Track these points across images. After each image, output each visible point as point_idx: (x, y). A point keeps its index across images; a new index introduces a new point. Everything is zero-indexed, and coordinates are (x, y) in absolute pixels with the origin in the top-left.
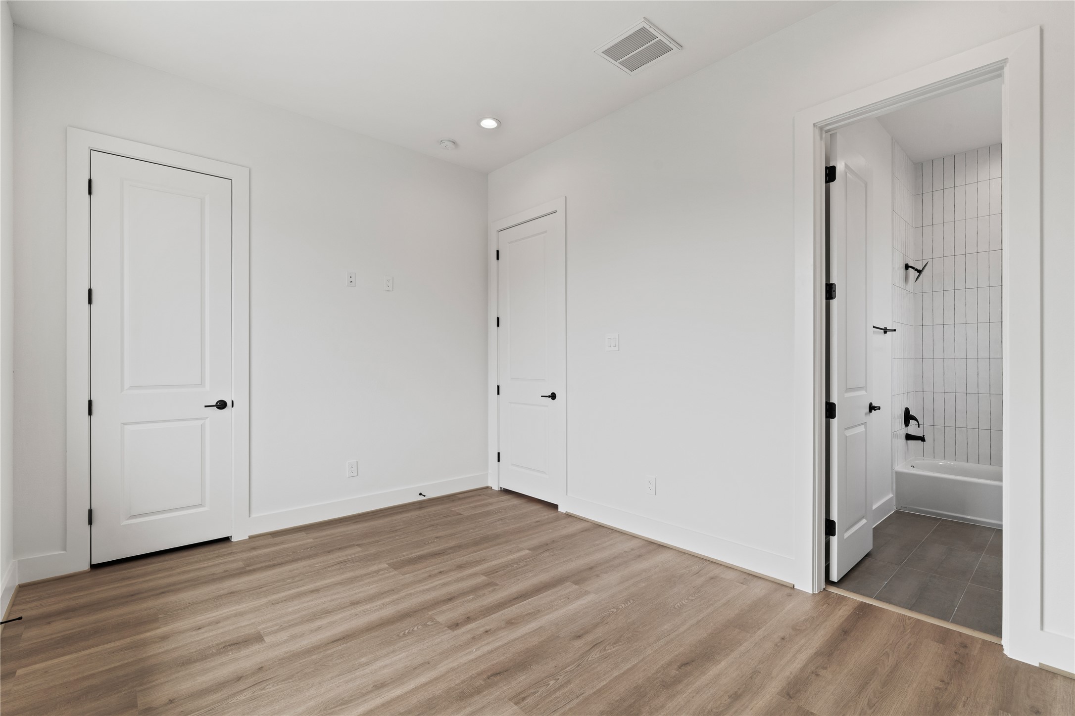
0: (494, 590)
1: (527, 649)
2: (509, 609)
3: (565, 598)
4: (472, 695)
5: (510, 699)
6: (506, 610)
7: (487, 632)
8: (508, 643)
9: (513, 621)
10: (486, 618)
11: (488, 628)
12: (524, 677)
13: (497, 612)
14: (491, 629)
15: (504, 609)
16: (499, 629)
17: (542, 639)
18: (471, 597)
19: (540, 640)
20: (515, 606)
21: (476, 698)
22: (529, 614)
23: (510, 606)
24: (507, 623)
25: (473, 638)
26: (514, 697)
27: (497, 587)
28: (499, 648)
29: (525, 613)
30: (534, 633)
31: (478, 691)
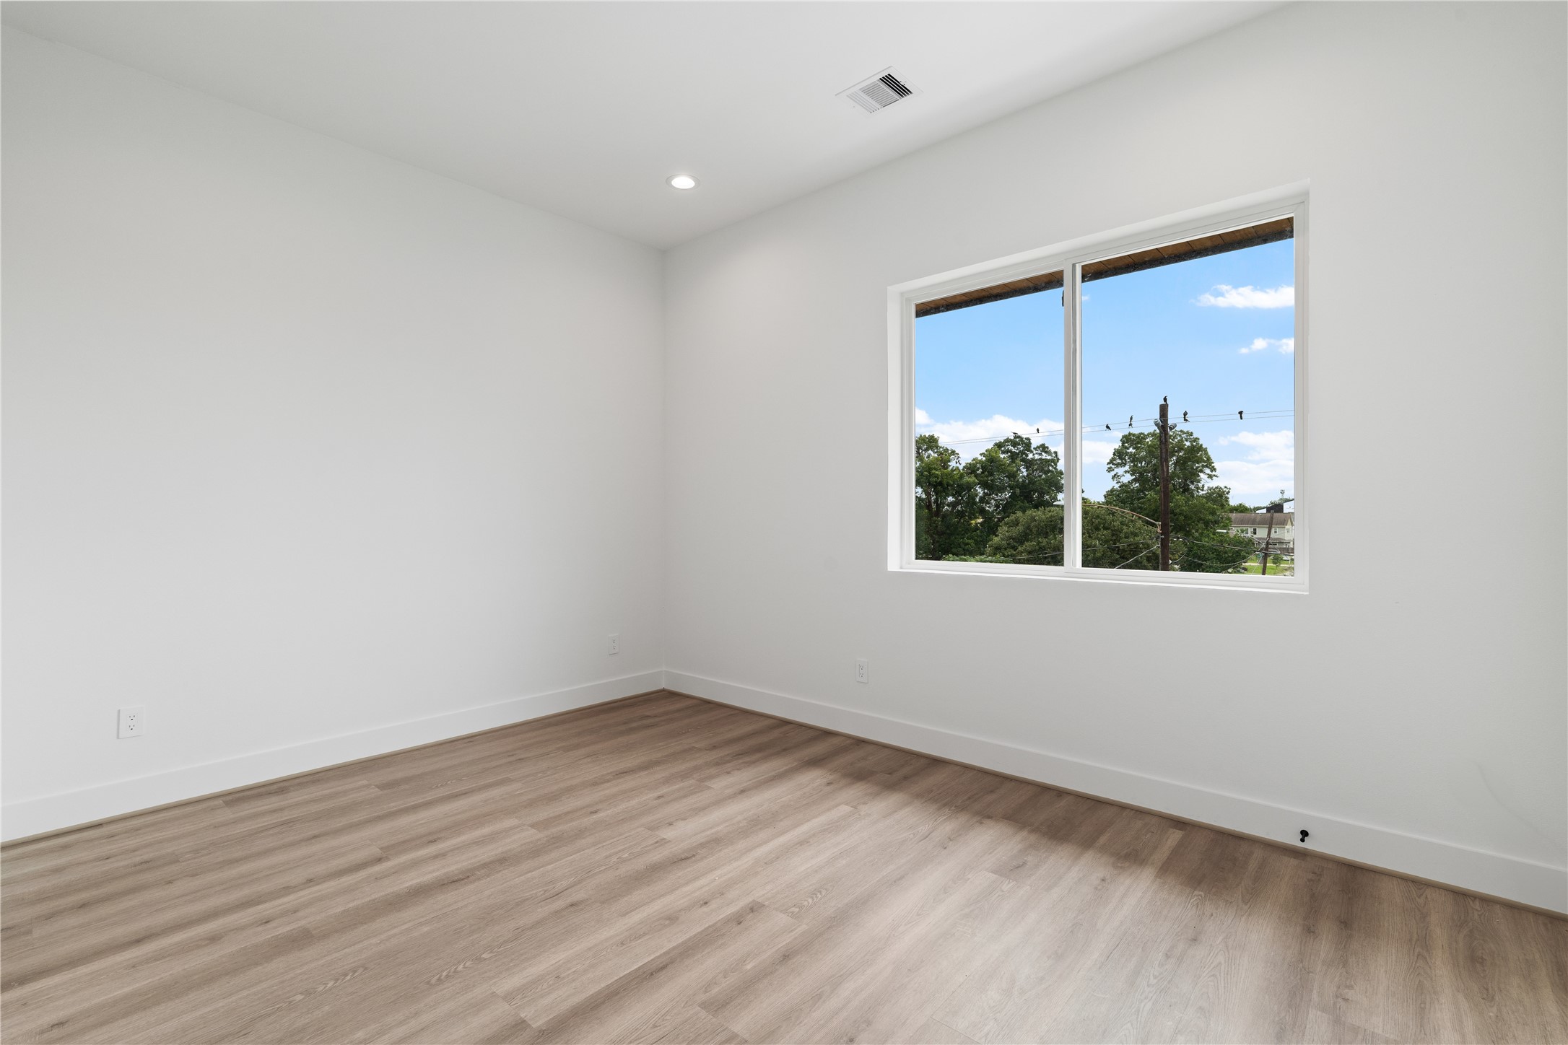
0: (707, 988)
1: (649, 885)
2: (675, 944)
3: (564, 978)
4: (708, 842)
5: (670, 841)
6: (680, 941)
7: (706, 903)
8: (674, 890)
9: (667, 922)
10: (710, 924)
11: (705, 909)
12: (654, 858)
13: (695, 936)
14: (701, 907)
15: (682, 944)
16: (689, 908)
17: (626, 899)
18: (749, 967)
19: (629, 896)
20: (664, 950)
21: (703, 840)
22: (640, 937)
23: (674, 948)
24: (677, 918)
25: (722, 894)
26: (666, 843)
27: (703, 997)
28: (687, 884)
29: (648, 937)
30: (637, 906)
31: (702, 845)
